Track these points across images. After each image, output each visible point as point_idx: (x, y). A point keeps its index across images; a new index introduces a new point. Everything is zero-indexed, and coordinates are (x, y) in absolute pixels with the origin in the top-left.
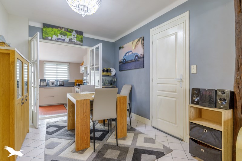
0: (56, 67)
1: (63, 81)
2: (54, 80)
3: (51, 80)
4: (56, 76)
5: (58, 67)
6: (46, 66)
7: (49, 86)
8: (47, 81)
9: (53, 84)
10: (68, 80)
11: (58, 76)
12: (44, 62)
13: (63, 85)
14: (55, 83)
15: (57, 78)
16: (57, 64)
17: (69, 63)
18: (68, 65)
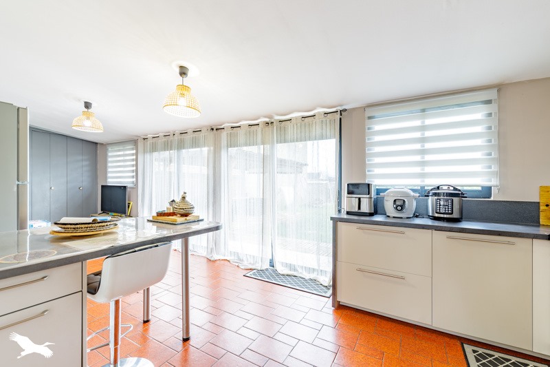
0: (418, 123)
1: (456, 194)
2: (406, 190)
3: (392, 190)
4: (417, 170)
5: (428, 122)
6: (377, 128)
7: (384, 214)
8: (378, 192)
9: (402, 207)
10: (487, 191)
11: (428, 169)
12: (369, 113)
13: (456, 215)
14: (411, 206)
15: (423, 175)
16: (423, 110)
17: (500, 87)
18: (489, 102)
